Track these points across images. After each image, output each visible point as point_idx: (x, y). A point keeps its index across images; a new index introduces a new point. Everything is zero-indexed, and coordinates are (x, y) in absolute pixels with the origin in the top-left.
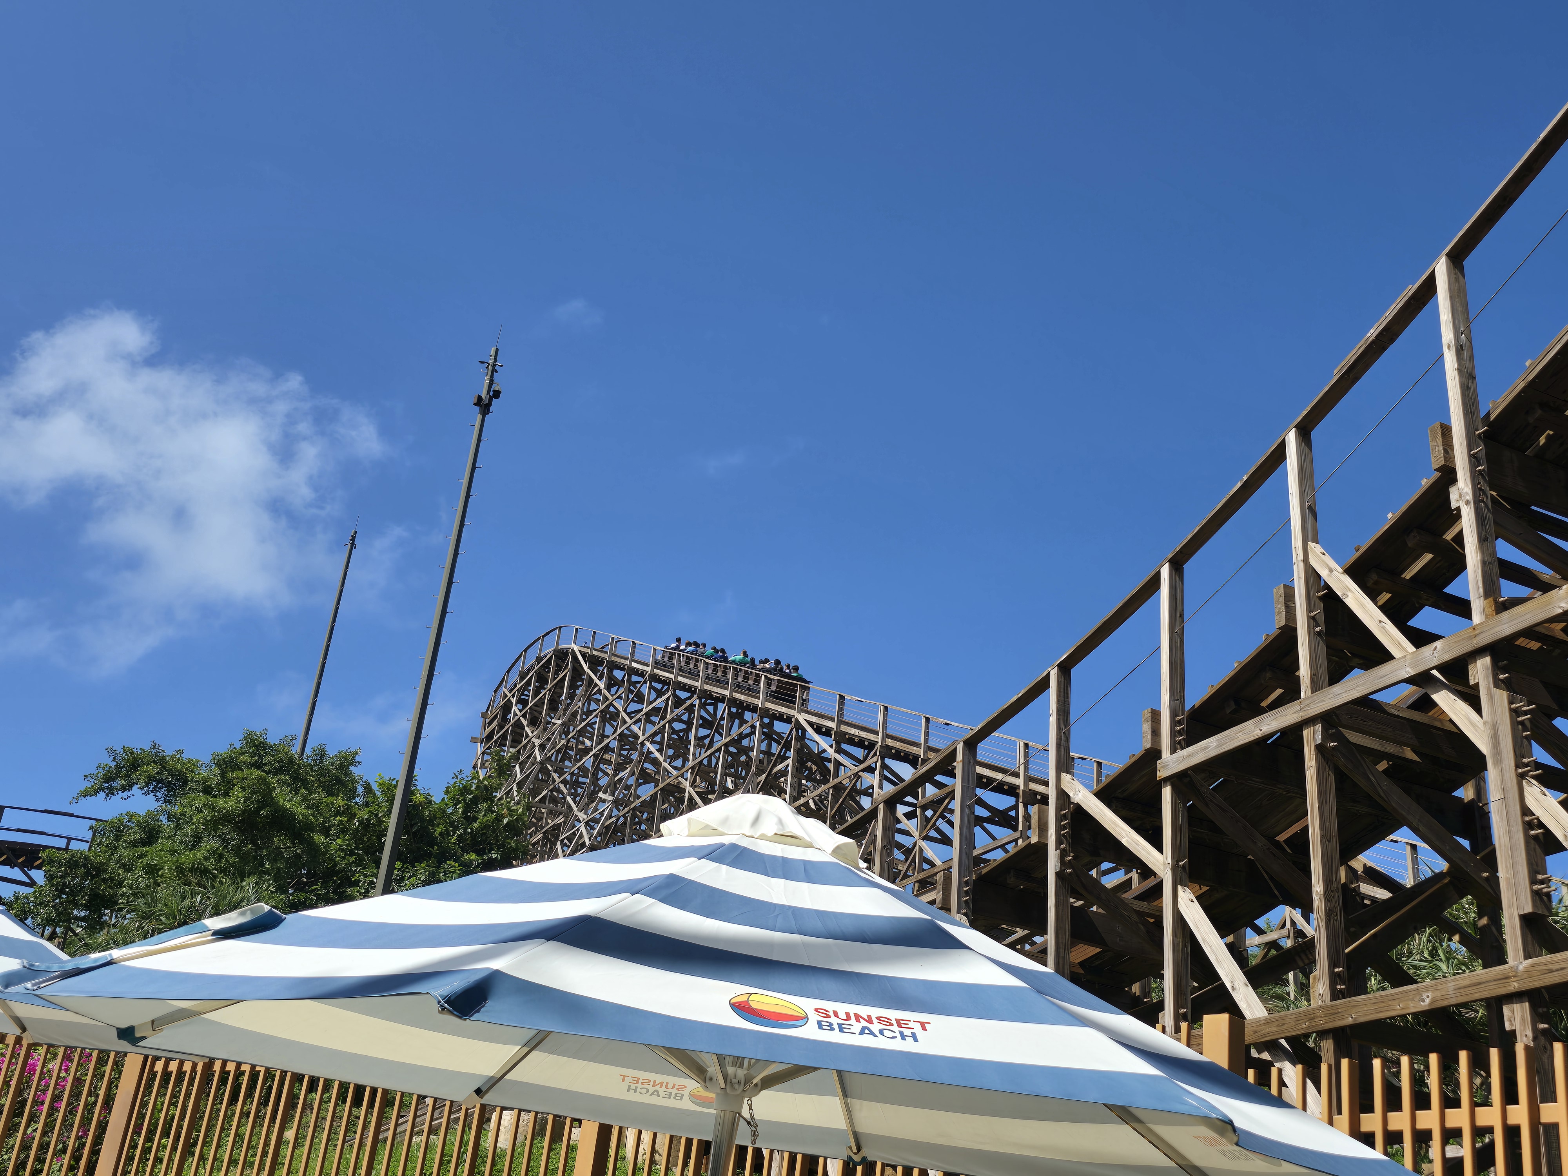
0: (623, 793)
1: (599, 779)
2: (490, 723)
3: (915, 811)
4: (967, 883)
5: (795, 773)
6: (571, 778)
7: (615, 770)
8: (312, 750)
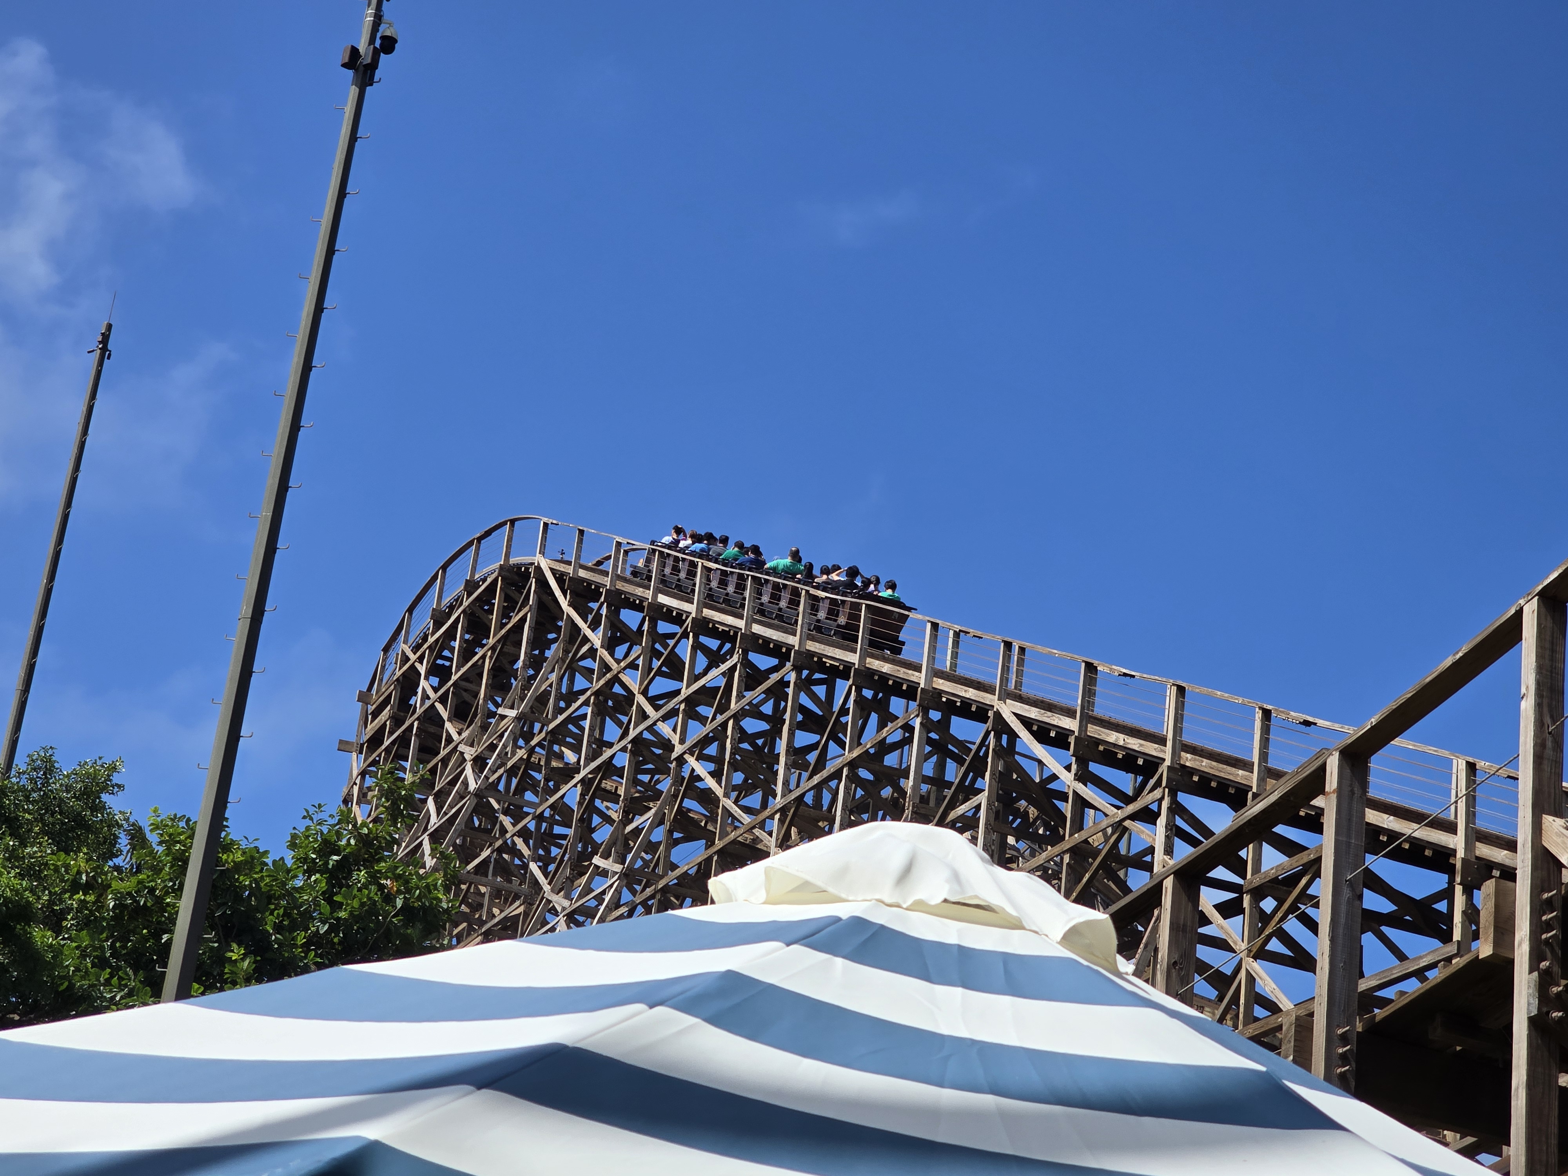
0: (642, 859)
1: (593, 830)
2: (376, 714)
3: (1240, 900)
4: (1344, 1039)
5: (992, 820)
6: (538, 827)
7: (626, 813)
8: (27, 760)
